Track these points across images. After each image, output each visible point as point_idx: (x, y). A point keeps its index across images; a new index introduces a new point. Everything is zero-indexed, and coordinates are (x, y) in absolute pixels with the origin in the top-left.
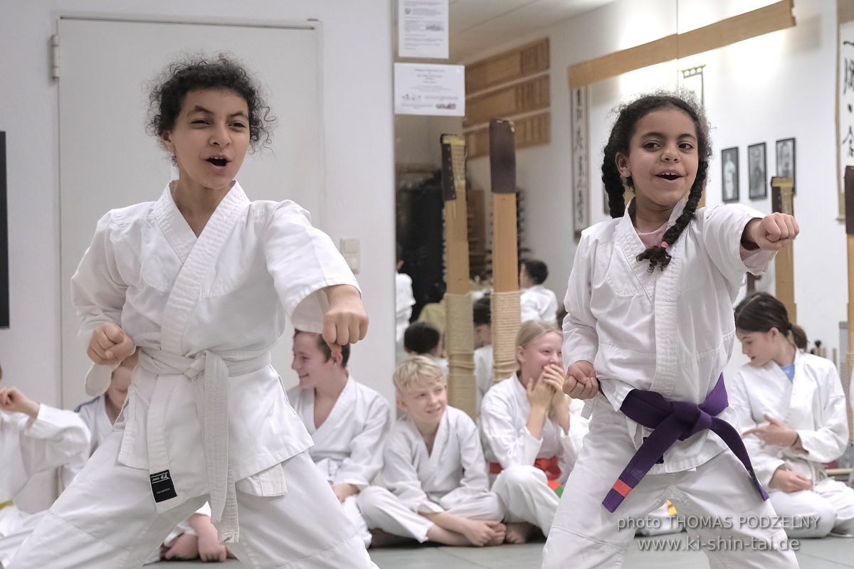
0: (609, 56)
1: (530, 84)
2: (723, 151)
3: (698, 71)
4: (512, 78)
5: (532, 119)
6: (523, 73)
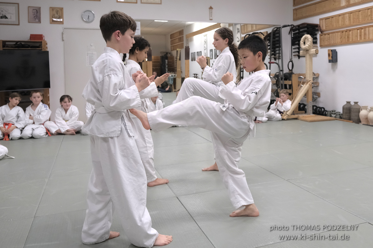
0: (191, 33)
1: (181, 38)
2: (210, 50)
3: (206, 35)
4: (178, 36)
5: (181, 44)
6: (179, 36)
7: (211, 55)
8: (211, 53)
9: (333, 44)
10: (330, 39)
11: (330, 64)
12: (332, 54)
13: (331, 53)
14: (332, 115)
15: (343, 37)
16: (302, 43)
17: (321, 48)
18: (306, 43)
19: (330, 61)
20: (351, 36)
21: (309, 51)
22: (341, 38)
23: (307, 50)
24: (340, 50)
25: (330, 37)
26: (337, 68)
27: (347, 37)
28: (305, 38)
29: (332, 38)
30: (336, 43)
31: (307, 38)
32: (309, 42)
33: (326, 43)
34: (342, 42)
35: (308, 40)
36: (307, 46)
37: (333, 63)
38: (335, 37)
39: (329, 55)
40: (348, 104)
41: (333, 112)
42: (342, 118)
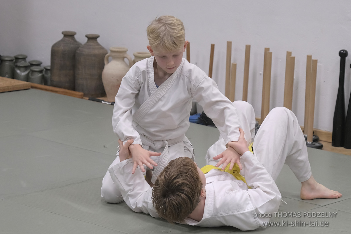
14: (18, 72)
40: (66, 39)
41: (22, 64)
42: (49, 82)
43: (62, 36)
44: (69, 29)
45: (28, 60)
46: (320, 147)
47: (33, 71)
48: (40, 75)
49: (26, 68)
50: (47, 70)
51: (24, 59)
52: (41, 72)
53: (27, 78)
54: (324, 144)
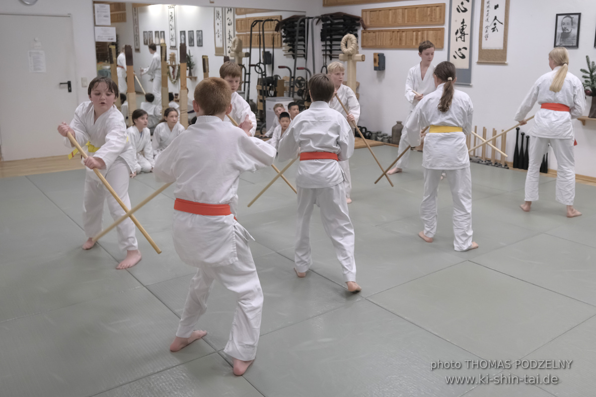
2: (181, 32)
7: (183, 39)
8: (183, 36)
9: (379, 46)
10: (376, 39)
11: (376, 72)
12: (379, 59)
13: (377, 58)
14: (378, 138)
15: (394, 39)
16: (343, 44)
17: (363, 49)
18: (348, 45)
19: (375, 69)
20: (404, 39)
21: (352, 56)
22: (390, 40)
23: (349, 56)
24: (389, 54)
25: (376, 36)
26: (384, 77)
27: (399, 39)
28: (348, 39)
29: (379, 37)
30: (384, 45)
31: (351, 39)
32: (353, 45)
33: (370, 44)
34: (392, 44)
35: (351, 41)
36: (351, 49)
37: (379, 71)
38: (383, 37)
39: (375, 60)
40: (399, 124)
41: (379, 135)
42: (391, 142)
43: (396, 123)
44: (399, 120)
45: (382, 133)
46: (508, 168)
47: (384, 138)
48: (387, 139)
49: (381, 136)
50: (390, 137)
51: (380, 133)
52: (387, 138)
53: (382, 141)
54: (510, 167)
